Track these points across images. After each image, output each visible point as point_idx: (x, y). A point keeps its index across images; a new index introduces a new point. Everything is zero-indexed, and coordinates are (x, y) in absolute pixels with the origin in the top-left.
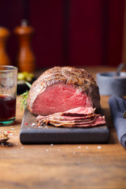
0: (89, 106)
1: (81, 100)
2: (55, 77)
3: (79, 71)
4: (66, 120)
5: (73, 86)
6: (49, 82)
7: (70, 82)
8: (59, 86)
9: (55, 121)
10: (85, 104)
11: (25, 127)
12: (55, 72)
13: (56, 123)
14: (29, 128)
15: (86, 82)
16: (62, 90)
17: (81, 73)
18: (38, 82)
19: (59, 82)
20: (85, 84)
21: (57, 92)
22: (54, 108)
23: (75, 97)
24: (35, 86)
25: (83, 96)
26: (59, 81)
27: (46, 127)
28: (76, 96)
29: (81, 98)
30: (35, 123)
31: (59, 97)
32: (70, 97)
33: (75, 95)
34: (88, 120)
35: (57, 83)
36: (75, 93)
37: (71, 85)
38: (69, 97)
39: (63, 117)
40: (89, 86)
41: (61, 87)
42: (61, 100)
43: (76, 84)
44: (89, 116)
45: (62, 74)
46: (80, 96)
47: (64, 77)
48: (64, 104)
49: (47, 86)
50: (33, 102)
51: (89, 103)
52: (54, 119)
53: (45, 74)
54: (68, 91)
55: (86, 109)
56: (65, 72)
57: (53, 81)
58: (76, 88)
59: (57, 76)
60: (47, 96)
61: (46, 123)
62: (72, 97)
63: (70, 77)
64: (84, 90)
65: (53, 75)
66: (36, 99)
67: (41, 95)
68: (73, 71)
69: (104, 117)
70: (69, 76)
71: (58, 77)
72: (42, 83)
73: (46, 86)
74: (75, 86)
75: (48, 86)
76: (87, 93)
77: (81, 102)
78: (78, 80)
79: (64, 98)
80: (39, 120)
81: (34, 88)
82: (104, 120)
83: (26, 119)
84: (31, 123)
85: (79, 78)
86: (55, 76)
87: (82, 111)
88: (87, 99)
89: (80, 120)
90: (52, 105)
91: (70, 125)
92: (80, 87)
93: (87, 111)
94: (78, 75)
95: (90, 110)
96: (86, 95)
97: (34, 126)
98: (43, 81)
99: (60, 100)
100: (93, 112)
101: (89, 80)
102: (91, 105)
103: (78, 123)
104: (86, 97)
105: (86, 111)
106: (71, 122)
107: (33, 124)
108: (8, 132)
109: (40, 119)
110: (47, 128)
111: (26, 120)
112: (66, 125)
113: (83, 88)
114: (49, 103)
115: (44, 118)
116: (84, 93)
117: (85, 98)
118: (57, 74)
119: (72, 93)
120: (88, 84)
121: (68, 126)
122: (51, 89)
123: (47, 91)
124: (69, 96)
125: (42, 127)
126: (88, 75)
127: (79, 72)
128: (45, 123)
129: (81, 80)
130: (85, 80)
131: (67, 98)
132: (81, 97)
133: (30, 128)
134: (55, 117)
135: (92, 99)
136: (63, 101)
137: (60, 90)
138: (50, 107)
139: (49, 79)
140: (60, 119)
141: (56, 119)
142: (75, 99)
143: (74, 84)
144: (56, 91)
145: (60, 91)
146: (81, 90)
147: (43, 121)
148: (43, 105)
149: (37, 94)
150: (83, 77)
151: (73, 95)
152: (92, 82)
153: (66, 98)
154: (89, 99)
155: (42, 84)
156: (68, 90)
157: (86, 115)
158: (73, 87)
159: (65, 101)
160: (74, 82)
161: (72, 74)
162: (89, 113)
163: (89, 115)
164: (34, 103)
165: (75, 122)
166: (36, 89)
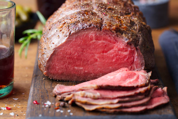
0: (139, 65)
1: (125, 57)
2: (83, 18)
3: (120, 3)
4: (104, 98)
5: (113, 33)
6: (73, 26)
7: (108, 27)
8: (90, 34)
9: (84, 100)
10: (132, 63)
11: (35, 109)
12: (83, 6)
13: (86, 104)
14: (40, 115)
15: (132, 23)
16: (94, 41)
17: (122, 6)
18: (56, 23)
19: (90, 28)
20: (131, 27)
21: (86, 44)
22: (82, 68)
23: (116, 51)
24: (50, 30)
25: (129, 49)
26: (90, 25)
27: (69, 111)
28: (117, 49)
29: (126, 53)
30: (50, 101)
31: (89, 51)
32: (108, 51)
33: (115, 49)
34: (140, 97)
35: (87, 29)
36: (116, 45)
37: (109, 33)
38: (106, 52)
39: (98, 94)
40: (137, 31)
41: (93, 35)
42: (93, 56)
43: (119, 31)
44: (142, 90)
45: (94, 11)
46: (124, 50)
47: (97, 17)
48: (97, 63)
49: (70, 33)
50: (47, 59)
51: (139, 62)
52: (83, 97)
53: (66, 6)
54: (104, 42)
55: (135, 74)
56: (98, 6)
57: (80, 25)
58: (118, 36)
59: (85, 15)
60: (71, 50)
61: (70, 102)
62: (111, 51)
63: (107, 17)
64: (131, 39)
65: (78, 11)
66: (52, 55)
67: (61, 48)
68: (110, 3)
69: (165, 89)
70: (106, 15)
71: (87, 17)
72: (61, 25)
73: (68, 34)
74: (115, 34)
75: (72, 33)
76: (136, 45)
77: (126, 59)
78: (120, 21)
79: (98, 53)
80: (58, 95)
81: (48, 33)
82: (167, 93)
83: (35, 89)
84: (44, 98)
85: (121, 17)
86: (83, 15)
87: (130, 78)
88: (136, 54)
89: (127, 99)
90: (78, 63)
91: (111, 109)
92: (124, 35)
93: (138, 78)
94: (119, 11)
95: (142, 75)
96: (135, 48)
97: (50, 107)
98: (64, 22)
99: (90, 55)
100: (148, 81)
101: (136, 19)
102: (142, 64)
103: (124, 105)
104: (134, 51)
105: (135, 77)
106: (112, 104)
107: (48, 103)
108: (7, 108)
109: (60, 94)
110: (71, 114)
111: (36, 91)
112: (103, 108)
113: (130, 37)
114: (73, 60)
115: (65, 92)
116: (130, 45)
117: (132, 53)
118: (86, 9)
119: (111, 45)
120: (136, 28)
121: (107, 110)
122: (76, 38)
123: (70, 41)
124: (105, 49)
125: (62, 111)
126: (133, 9)
127: (120, 5)
128: (67, 101)
129: (125, 21)
130: (131, 20)
131: (103, 52)
132: (126, 51)
133: (43, 115)
134: (84, 94)
135: (143, 54)
136: (96, 57)
137: (91, 39)
138: (76, 68)
139: (73, 20)
140: (94, 97)
141: (87, 97)
142: (117, 55)
143: (115, 30)
144: (85, 41)
145: (91, 42)
146: (126, 40)
147: (64, 98)
148: (64, 63)
149: (54, 46)
150: (126, 14)
151: (113, 48)
152: (141, 22)
153: (102, 54)
154: (139, 54)
155: (62, 27)
156: (104, 39)
157: (137, 87)
158: (113, 35)
159: (99, 58)
160: (114, 27)
161: (110, 9)
162: (142, 83)
163: (142, 87)
164: (48, 61)
165: (119, 102)
166: (53, 36)
